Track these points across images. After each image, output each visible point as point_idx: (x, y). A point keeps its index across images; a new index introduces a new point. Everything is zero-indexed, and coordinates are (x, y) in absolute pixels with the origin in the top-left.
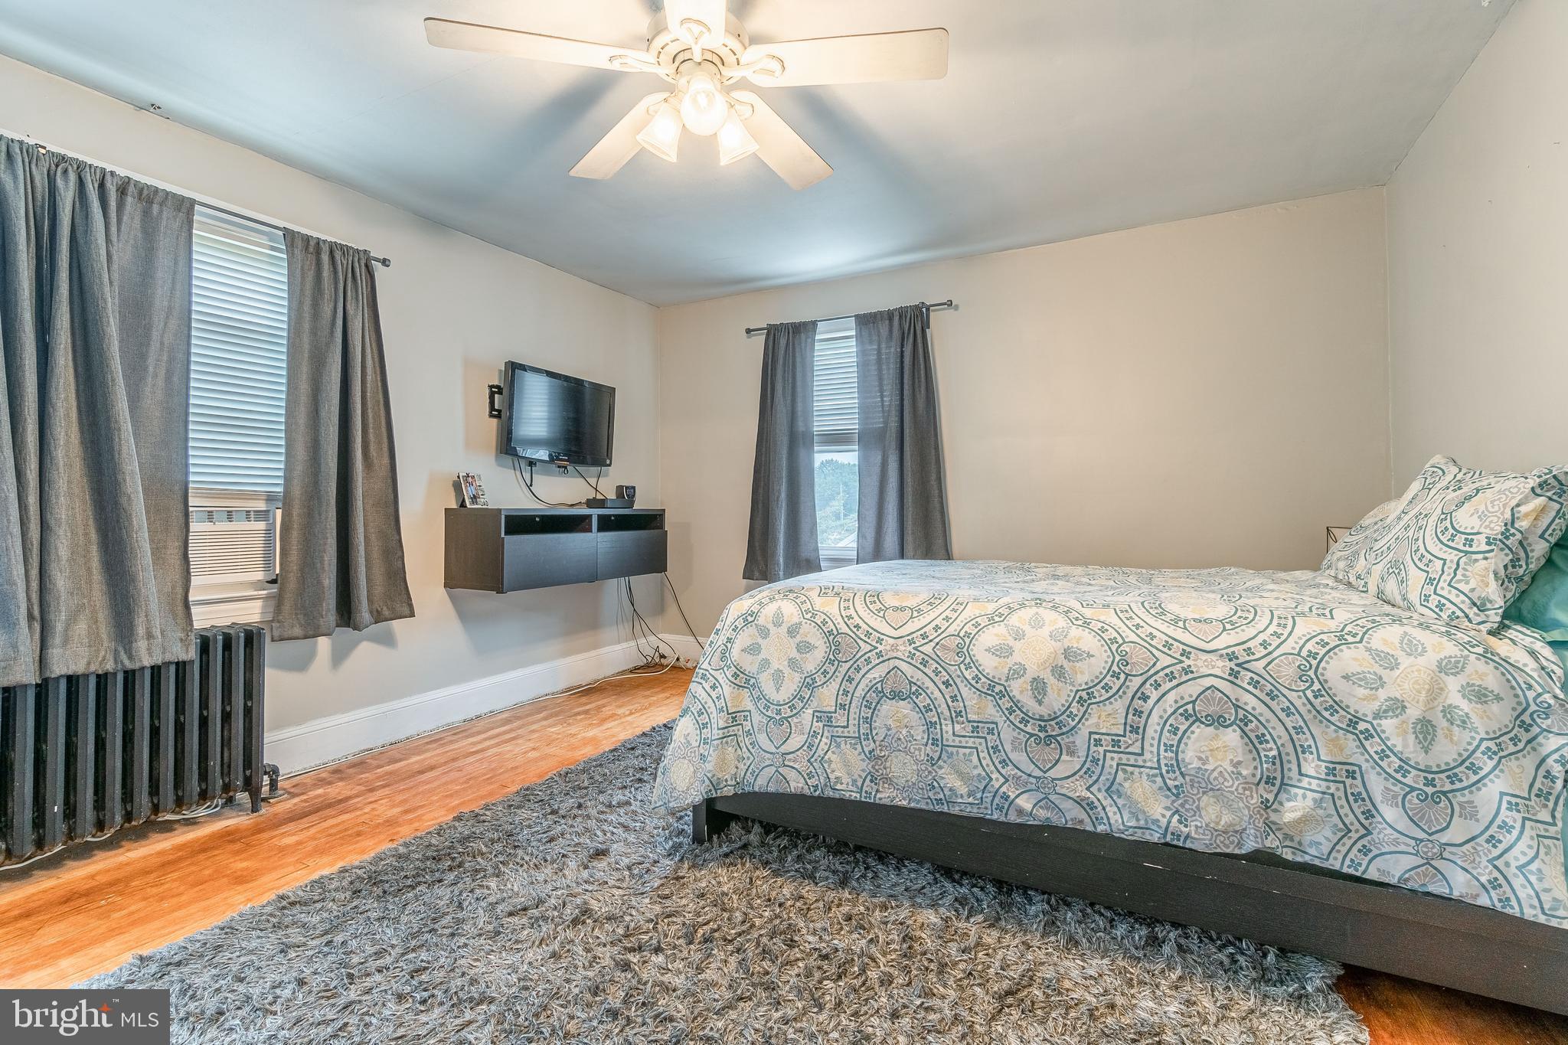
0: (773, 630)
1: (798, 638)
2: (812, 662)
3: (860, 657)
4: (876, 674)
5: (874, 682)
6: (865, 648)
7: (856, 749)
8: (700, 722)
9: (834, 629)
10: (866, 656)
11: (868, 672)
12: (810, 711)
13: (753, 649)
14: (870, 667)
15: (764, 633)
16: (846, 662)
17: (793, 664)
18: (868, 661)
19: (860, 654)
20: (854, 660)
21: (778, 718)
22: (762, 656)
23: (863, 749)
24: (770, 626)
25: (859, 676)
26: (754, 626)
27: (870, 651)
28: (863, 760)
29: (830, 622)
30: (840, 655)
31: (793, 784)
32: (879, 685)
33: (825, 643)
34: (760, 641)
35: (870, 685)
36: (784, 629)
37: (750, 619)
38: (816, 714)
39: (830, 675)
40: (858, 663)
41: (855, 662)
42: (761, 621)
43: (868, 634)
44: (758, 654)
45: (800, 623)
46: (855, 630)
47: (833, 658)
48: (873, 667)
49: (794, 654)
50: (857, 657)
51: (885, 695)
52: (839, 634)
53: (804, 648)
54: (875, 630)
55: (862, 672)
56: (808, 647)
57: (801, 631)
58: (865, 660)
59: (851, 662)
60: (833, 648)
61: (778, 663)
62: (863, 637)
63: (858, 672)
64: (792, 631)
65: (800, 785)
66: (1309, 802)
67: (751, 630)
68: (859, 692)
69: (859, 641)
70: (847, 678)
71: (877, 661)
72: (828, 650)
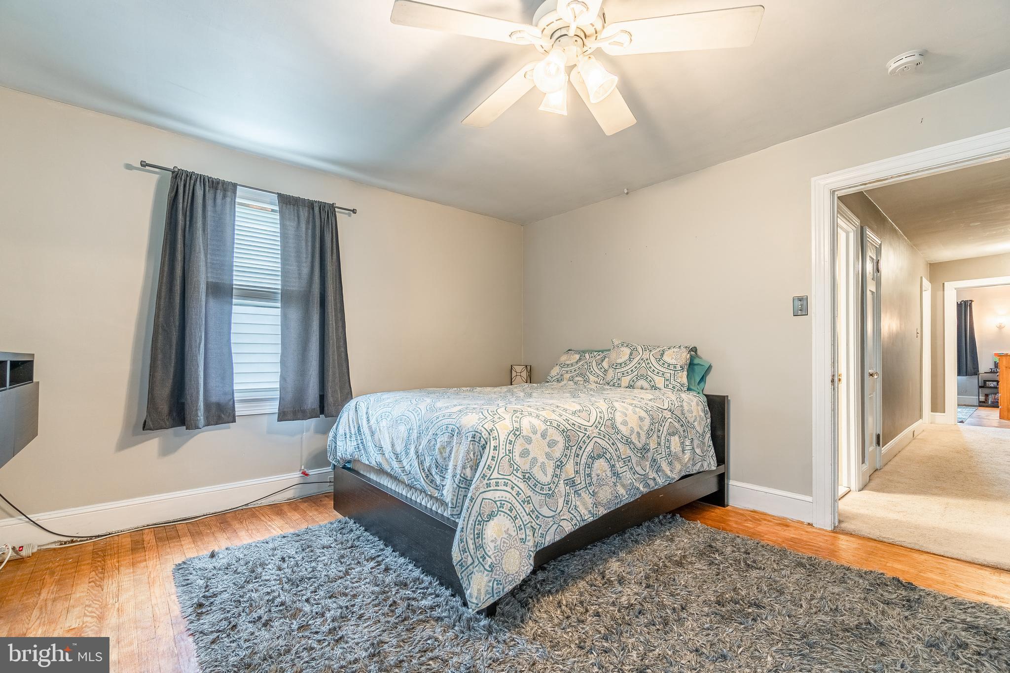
0: (533, 437)
1: (548, 439)
2: (558, 452)
3: (580, 441)
4: (589, 448)
5: (589, 453)
6: (581, 435)
7: (586, 493)
8: (513, 517)
9: (565, 429)
10: (583, 440)
11: (586, 448)
12: (562, 482)
13: (525, 453)
14: (586, 445)
15: (529, 440)
16: (574, 446)
17: (548, 456)
18: (585, 442)
19: (580, 439)
20: (578, 443)
21: (550, 492)
22: (530, 457)
23: (589, 492)
24: (531, 435)
25: (582, 452)
26: (521, 438)
27: (584, 436)
28: (590, 498)
29: (561, 425)
30: (571, 443)
31: (567, 529)
32: (592, 454)
33: (562, 438)
34: (527, 446)
35: (588, 455)
36: (539, 435)
37: (518, 433)
38: (565, 482)
39: (568, 456)
40: (580, 444)
41: (578, 445)
42: (525, 433)
43: (580, 427)
44: (528, 456)
45: (547, 429)
46: (573, 426)
47: (568, 446)
48: (588, 445)
49: (547, 450)
50: (579, 441)
51: (595, 458)
52: (568, 430)
53: (552, 444)
54: (582, 425)
55: (583, 449)
56: (554, 443)
57: (549, 434)
58: (583, 442)
59: (577, 445)
60: (567, 439)
61: (542, 459)
62: (578, 429)
63: (581, 450)
64: (544, 435)
65: (570, 528)
66: (689, 454)
67: (521, 441)
68: (583, 461)
69: (577, 432)
70: (576, 455)
71: (589, 441)
72: (564, 441)
